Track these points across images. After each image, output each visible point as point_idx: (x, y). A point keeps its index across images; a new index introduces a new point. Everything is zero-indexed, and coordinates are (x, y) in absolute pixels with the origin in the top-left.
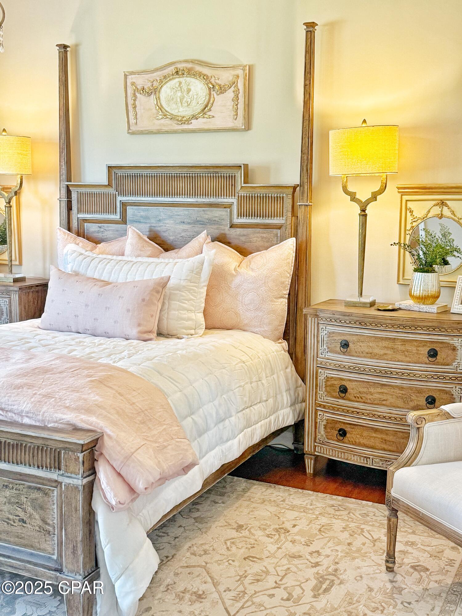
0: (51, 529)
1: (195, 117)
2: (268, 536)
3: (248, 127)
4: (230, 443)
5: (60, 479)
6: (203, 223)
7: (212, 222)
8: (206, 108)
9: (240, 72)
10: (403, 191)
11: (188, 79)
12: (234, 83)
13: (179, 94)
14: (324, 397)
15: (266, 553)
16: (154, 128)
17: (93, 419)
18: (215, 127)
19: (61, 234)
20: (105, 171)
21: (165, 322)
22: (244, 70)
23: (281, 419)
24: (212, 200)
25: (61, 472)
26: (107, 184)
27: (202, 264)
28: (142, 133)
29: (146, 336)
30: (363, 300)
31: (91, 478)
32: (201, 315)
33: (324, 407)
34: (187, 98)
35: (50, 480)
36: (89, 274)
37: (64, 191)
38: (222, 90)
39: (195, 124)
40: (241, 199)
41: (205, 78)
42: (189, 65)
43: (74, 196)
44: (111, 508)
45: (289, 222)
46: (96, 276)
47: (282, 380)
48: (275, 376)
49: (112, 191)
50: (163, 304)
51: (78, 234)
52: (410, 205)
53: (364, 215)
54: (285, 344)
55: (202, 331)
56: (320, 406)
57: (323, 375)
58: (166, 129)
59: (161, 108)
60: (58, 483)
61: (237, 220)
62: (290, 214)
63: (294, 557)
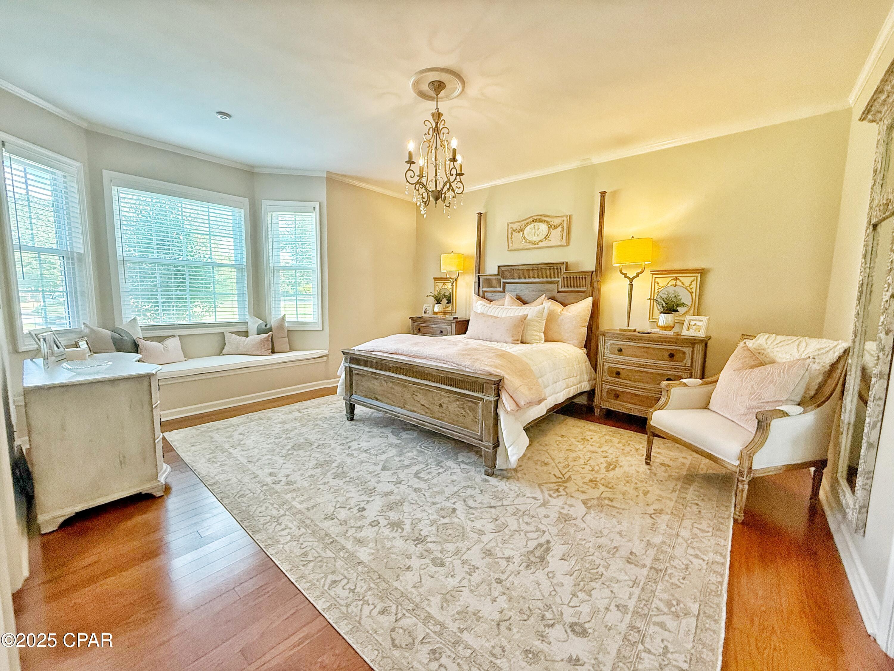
0: (477, 421)
1: (541, 241)
2: (578, 441)
3: (568, 244)
4: (558, 394)
5: (483, 397)
6: (543, 292)
7: (548, 290)
8: (547, 237)
9: (565, 219)
10: (653, 273)
11: (538, 224)
12: (562, 224)
13: (533, 231)
14: (607, 378)
15: (578, 449)
16: (521, 248)
17: (499, 371)
18: (551, 245)
19: (475, 297)
20: (497, 268)
21: (524, 336)
22: (567, 217)
23: (583, 386)
24: (549, 280)
25: (484, 394)
26: (497, 274)
27: (544, 309)
28: (515, 250)
29: (516, 342)
30: (629, 328)
31: (497, 398)
32: (543, 334)
33: (607, 382)
34: (537, 232)
35: (478, 397)
36: (488, 314)
37: (477, 278)
38: (556, 227)
39: (541, 244)
40: (563, 279)
41: (548, 223)
42: (539, 217)
43: (481, 280)
44: (507, 412)
45: (589, 289)
46: (492, 314)
47: (584, 368)
48: (580, 365)
49: (499, 277)
50: (524, 327)
51: (482, 297)
52: (657, 280)
53: (631, 285)
54: (585, 350)
55: (543, 342)
56: (604, 381)
57: (607, 366)
58: (526, 247)
59: (524, 238)
60: (482, 399)
61: (560, 289)
62: (589, 286)
63: (593, 452)
